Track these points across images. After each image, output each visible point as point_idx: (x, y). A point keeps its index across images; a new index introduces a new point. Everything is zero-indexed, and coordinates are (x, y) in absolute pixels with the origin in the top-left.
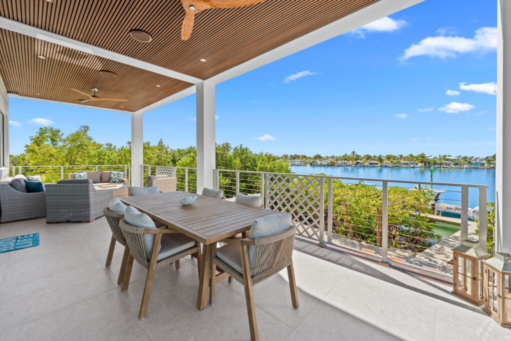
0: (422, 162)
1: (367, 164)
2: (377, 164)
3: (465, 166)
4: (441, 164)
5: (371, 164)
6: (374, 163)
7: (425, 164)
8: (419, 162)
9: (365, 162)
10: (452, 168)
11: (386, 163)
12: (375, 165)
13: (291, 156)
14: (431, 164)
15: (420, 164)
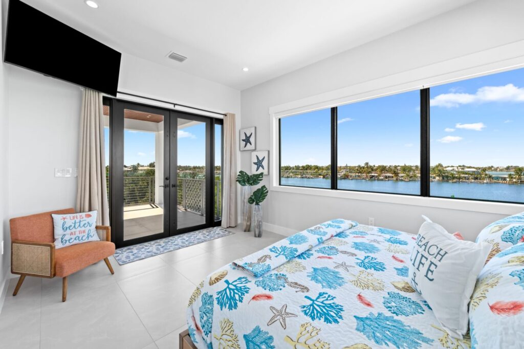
0: (439, 176)
1: (382, 178)
2: (392, 177)
3: (485, 181)
4: (460, 178)
5: (386, 177)
6: (389, 177)
7: (443, 178)
8: (437, 176)
9: (379, 176)
10: (471, 182)
11: (402, 177)
12: (390, 179)
13: (303, 167)
14: (449, 178)
15: (437, 178)
